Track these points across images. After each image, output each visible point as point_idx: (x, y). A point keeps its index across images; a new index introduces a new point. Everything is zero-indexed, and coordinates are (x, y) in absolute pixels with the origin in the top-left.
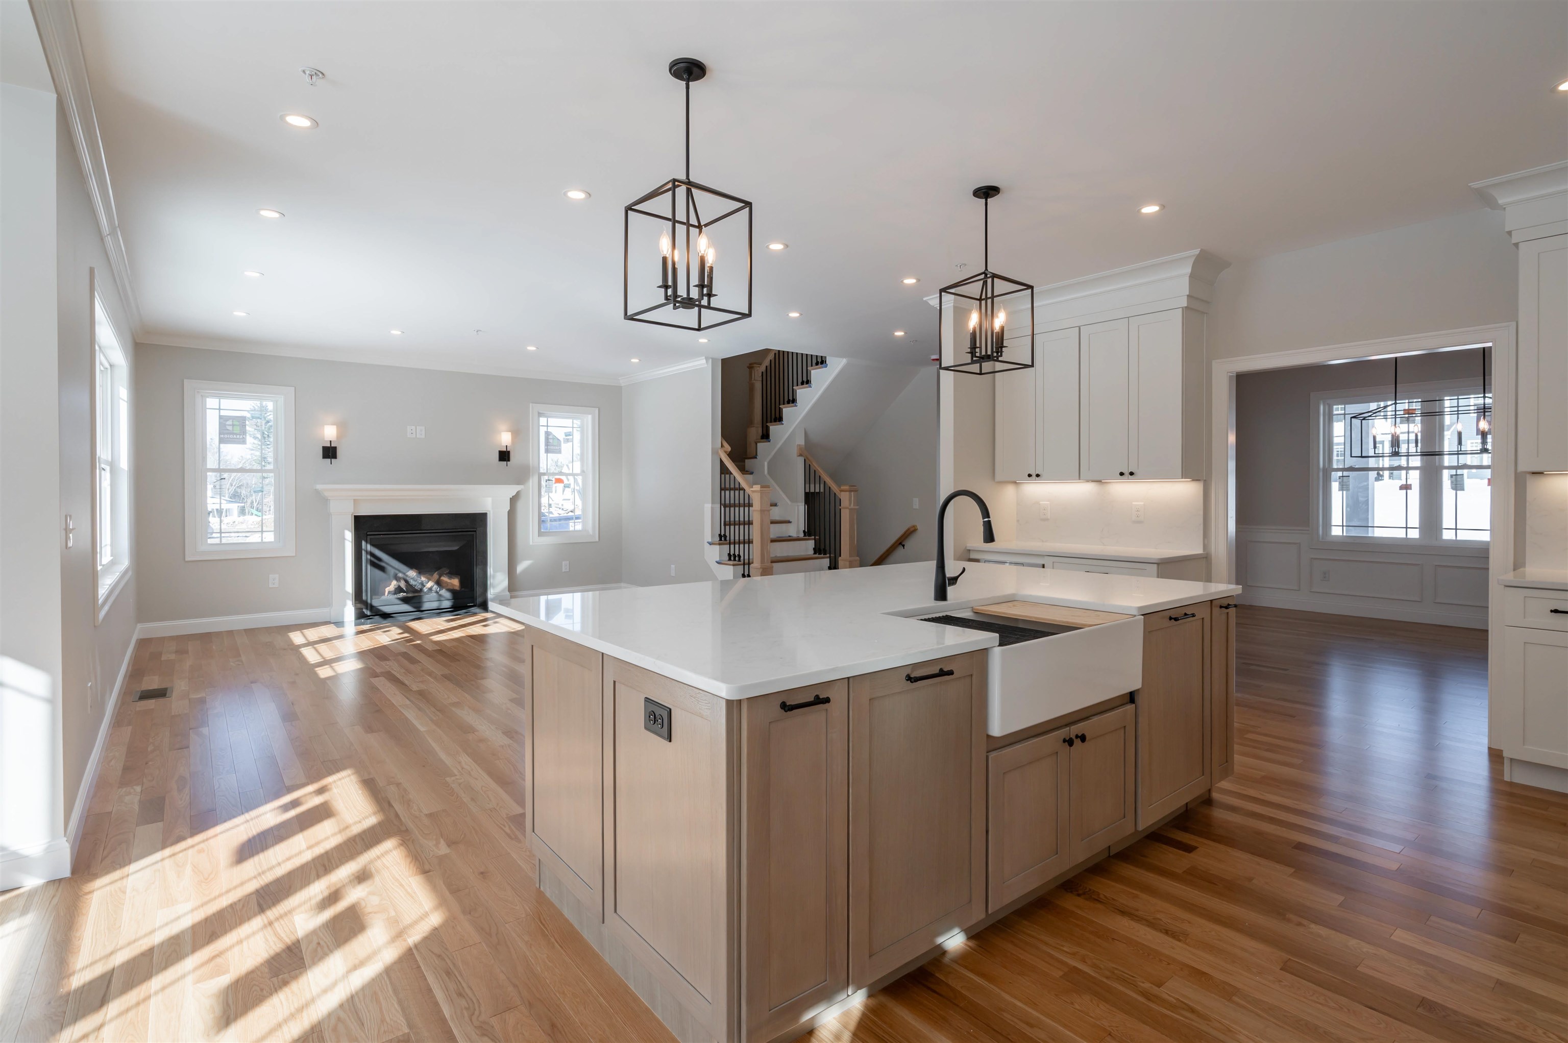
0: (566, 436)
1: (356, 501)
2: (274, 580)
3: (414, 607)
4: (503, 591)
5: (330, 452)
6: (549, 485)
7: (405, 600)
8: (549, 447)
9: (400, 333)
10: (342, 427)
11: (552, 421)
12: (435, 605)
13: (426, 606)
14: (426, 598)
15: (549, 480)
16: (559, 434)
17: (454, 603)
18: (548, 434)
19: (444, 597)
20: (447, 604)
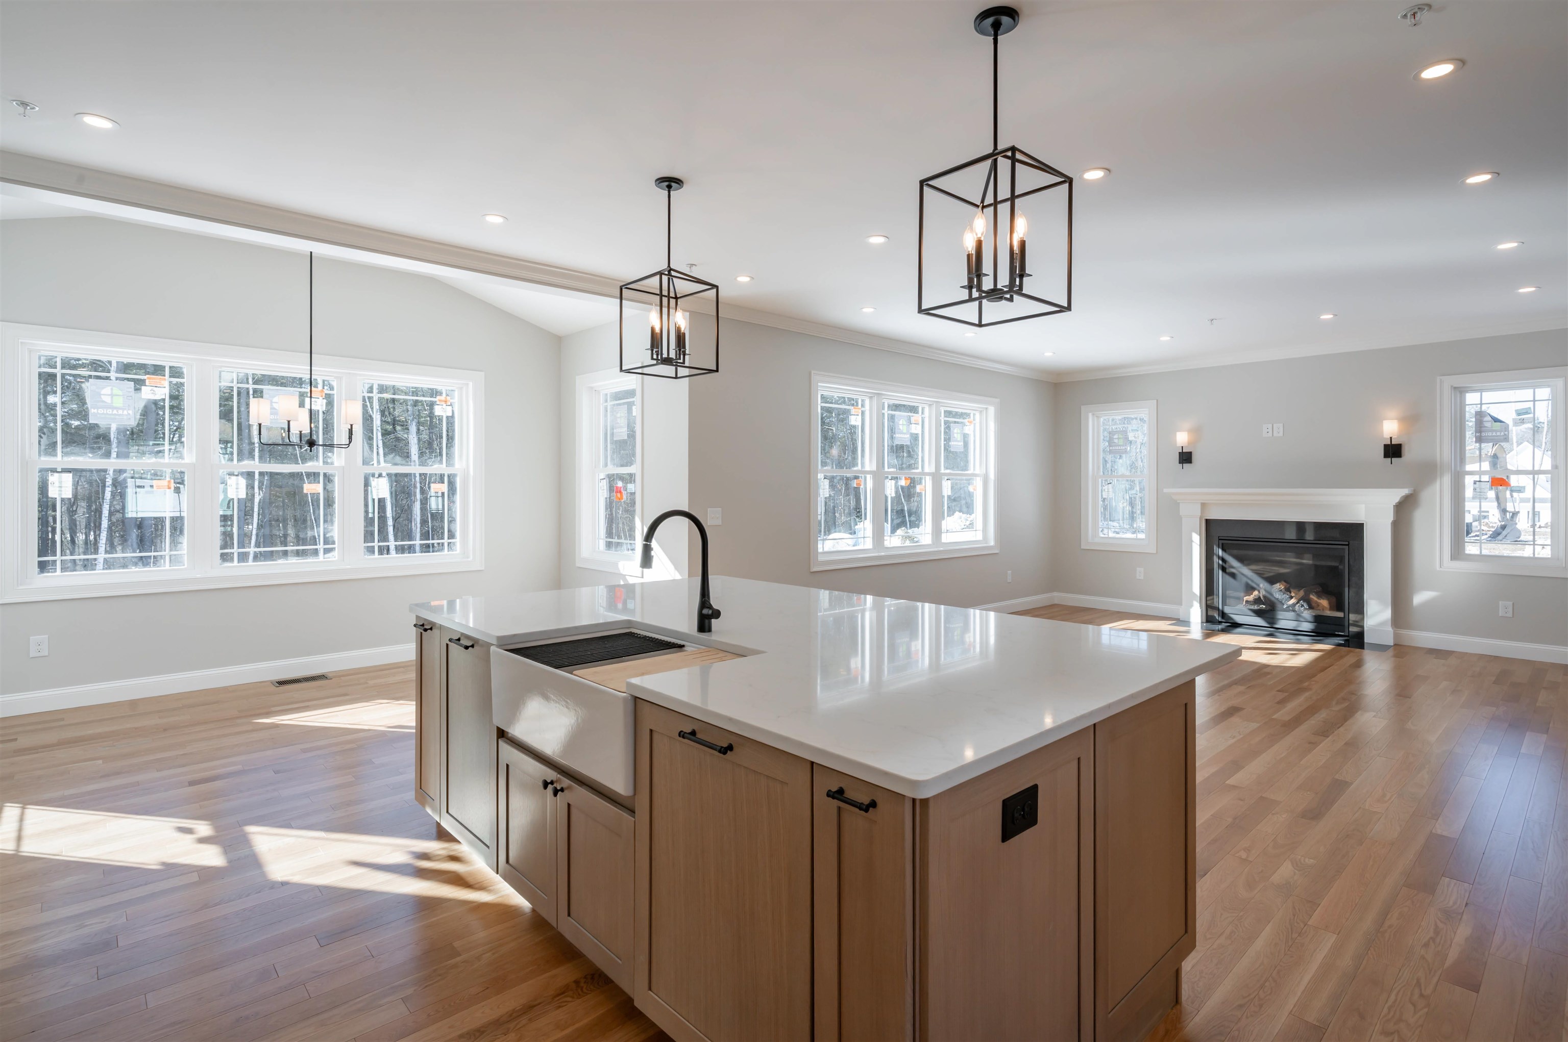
0: (1519, 414)
1: (1203, 505)
2: (1140, 573)
3: (1269, 623)
4: (1383, 624)
5: (1186, 458)
6: (1480, 489)
7: (1258, 613)
8: (1483, 434)
9: (1169, 338)
10: (1196, 432)
11: (1488, 396)
12: (1291, 625)
13: (1281, 624)
14: (1281, 615)
15: (1480, 481)
16: (1507, 414)
17: (1316, 627)
18: (1480, 415)
19: (1304, 618)
20: (1307, 626)
